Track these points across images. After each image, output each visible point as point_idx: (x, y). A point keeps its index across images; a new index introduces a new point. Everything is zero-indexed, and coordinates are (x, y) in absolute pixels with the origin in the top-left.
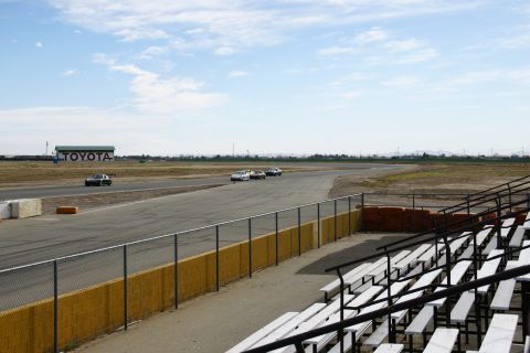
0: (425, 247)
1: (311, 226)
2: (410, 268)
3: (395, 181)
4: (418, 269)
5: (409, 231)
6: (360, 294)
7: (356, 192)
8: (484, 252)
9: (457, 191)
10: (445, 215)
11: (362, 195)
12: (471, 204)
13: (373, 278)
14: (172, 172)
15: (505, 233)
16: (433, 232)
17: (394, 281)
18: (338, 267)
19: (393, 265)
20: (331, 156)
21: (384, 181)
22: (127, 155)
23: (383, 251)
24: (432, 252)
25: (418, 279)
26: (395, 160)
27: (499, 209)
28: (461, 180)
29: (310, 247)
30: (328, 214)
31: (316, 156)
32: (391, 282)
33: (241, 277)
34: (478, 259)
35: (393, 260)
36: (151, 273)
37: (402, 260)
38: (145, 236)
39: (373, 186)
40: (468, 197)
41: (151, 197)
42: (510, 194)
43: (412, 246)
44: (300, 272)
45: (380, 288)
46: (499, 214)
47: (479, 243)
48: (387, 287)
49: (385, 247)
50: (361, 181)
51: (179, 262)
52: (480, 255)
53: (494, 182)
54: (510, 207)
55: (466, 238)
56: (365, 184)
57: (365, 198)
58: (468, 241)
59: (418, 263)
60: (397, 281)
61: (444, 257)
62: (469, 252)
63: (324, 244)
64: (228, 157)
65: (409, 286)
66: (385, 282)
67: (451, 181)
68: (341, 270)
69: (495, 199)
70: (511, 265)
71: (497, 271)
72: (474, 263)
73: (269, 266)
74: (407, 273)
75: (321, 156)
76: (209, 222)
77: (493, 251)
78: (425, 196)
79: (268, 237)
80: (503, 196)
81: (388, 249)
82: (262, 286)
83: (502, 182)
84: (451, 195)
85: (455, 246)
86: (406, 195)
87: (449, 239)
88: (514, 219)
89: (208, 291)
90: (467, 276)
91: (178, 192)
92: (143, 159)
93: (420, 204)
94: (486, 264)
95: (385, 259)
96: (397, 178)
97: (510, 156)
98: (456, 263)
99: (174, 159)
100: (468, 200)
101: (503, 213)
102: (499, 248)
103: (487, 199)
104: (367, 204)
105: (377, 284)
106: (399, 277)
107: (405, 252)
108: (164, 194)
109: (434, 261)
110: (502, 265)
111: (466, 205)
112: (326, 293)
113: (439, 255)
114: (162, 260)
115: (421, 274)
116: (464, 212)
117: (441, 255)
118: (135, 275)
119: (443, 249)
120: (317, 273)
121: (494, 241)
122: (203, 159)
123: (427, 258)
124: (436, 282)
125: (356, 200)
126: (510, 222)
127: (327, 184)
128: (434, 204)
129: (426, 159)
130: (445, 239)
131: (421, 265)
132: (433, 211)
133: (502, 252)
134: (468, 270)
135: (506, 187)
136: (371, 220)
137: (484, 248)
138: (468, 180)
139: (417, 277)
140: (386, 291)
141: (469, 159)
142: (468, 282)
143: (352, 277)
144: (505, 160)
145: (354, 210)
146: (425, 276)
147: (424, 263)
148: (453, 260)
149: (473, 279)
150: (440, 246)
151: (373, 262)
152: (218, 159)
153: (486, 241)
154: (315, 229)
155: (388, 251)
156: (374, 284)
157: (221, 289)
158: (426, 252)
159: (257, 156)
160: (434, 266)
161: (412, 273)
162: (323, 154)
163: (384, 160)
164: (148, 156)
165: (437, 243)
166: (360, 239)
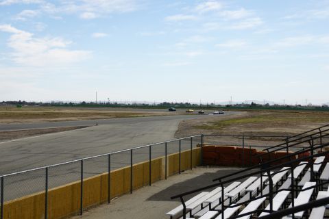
0: (252, 179)
1: (160, 160)
2: (240, 196)
3: (229, 125)
4: (247, 197)
5: (239, 166)
6: (199, 217)
7: (196, 134)
8: (300, 184)
9: (279, 133)
10: (269, 153)
11: (202, 136)
12: (289, 144)
13: (210, 204)
14: (44, 115)
15: (316, 168)
16: (259, 167)
17: (227, 207)
18: (182, 194)
19: (226, 194)
20: (176, 104)
21: (219, 125)
22: (5, 101)
23: (218, 182)
24: (258, 184)
25: (246, 205)
26: (229, 107)
27: (312, 149)
28: (282, 125)
29: (159, 179)
30: (174, 152)
31: (165, 103)
32: (224, 208)
33: (101, 204)
34: (295, 190)
35: (226, 190)
36: (25, 200)
37: (233, 189)
38: (20, 169)
39: (210, 128)
40: (287, 139)
41: (26, 136)
42: (321, 137)
43: (242, 179)
44: (150, 199)
45: (216, 212)
46: (312, 153)
47: (296, 176)
48: (221, 212)
49: (220, 179)
50: (201, 125)
51: (49, 190)
52: (297, 186)
53: (309, 127)
54: (321, 147)
55: (285, 172)
56: (204, 127)
57: (204, 138)
58: (287, 175)
59: (246, 192)
60: (229, 206)
61: (267, 188)
62: (288, 184)
63: (170, 176)
64: (91, 103)
65: (239, 211)
66: (220, 207)
67: (273, 125)
68: (183, 197)
69: (309, 141)
70: (322, 195)
71: (311, 199)
72: (292, 193)
73: (124, 194)
74: (237, 200)
75: (168, 103)
76: (75, 157)
77: (307, 183)
78: (252, 137)
79: (124, 170)
80: (316, 138)
81: (222, 180)
82: (119, 210)
83: (314, 127)
84: (273, 137)
85: (276, 178)
86: (237, 137)
87: (272, 173)
88: (324, 157)
89: (73, 215)
90: (286, 203)
91: (49, 132)
92: (20, 104)
93: (249, 144)
94: (301, 194)
95: (220, 188)
96: (230, 122)
97: (321, 105)
98: (277, 192)
99: (46, 105)
100: (287, 141)
101: (316, 152)
102: (312, 180)
103: (303, 140)
104: (206, 144)
105: (213, 210)
106: (231, 203)
107: (236, 183)
108: (37, 134)
109: (259, 191)
110: (314, 195)
111: (285, 146)
112: (171, 217)
113: (263, 186)
114: (35, 189)
115: (249, 202)
116: (284, 151)
117: (265, 186)
118: (10, 202)
119: (266, 181)
120: (164, 199)
121: (308, 175)
122: (71, 105)
123: (253, 188)
124: (261, 208)
125: (196, 140)
126: (321, 159)
127: (173, 127)
128: (259, 144)
129: (253, 107)
130: (269, 173)
131: (249, 194)
132: (259, 150)
133: (314, 184)
134: (287, 198)
135: (318, 131)
136: (209, 156)
137: (300, 180)
138: (287, 125)
139: (246, 204)
140: (221, 215)
141: (288, 108)
142: (286, 208)
143: (192, 203)
144: (317, 109)
145: (195, 148)
146: (252, 203)
147: (251, 192)
148: (274, 190)
149: (290, 206)
150: (264, 178)
151: (210, 191)
152: (83, 105)
153: (302, 175)
154: (163, 163)
155: (222, 182)
156: (211, 209)
157: (85, 213)
158: (253, 183)
159: (116, 103)
160: (260, 195)
161: (242, 201)
162: (170, 102)
163: (219, 107)
164: (24, 102)
165: (262, 176)
166: (200, 172)
